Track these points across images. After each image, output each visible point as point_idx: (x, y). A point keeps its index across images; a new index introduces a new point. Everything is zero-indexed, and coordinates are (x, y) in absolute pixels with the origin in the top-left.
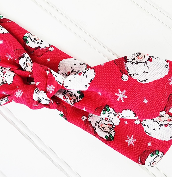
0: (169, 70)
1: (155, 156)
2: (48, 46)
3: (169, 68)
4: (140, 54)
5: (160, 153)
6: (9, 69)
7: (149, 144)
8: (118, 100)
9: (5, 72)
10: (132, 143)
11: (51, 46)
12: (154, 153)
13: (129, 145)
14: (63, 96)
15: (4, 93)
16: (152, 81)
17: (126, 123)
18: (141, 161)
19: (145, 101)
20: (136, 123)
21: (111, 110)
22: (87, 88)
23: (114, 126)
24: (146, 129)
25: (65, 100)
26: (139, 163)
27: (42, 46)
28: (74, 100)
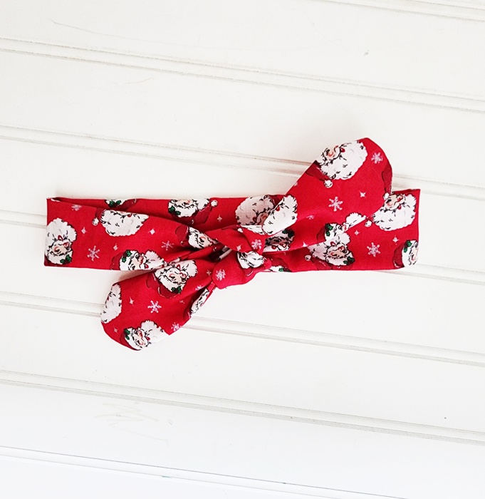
0: (366, 149)
1: (409, 249)
2: (207, 202)
3: (364, 148)
4: (329, 150)
5: (413, 242)
6: (179, 260)
7: (395, 240)
8: (335, 210)
9: (179, 265)
10: (377, 251)
11: (211, 200)
12: (406, 246)
13: (374, 256)
14: (271, 247)
15: (199, 288)
16: (356, 170)
17: (357, 233)
18: (397, 265)
19: (363, 195)
20: (367, 226)
21: (334, 225)
22: (296, 219)
23: (346, 246)
24: (382, 226)
25: (276, 250)
26: (397, 268)
27: (201, 207)
28: (286, 243)
